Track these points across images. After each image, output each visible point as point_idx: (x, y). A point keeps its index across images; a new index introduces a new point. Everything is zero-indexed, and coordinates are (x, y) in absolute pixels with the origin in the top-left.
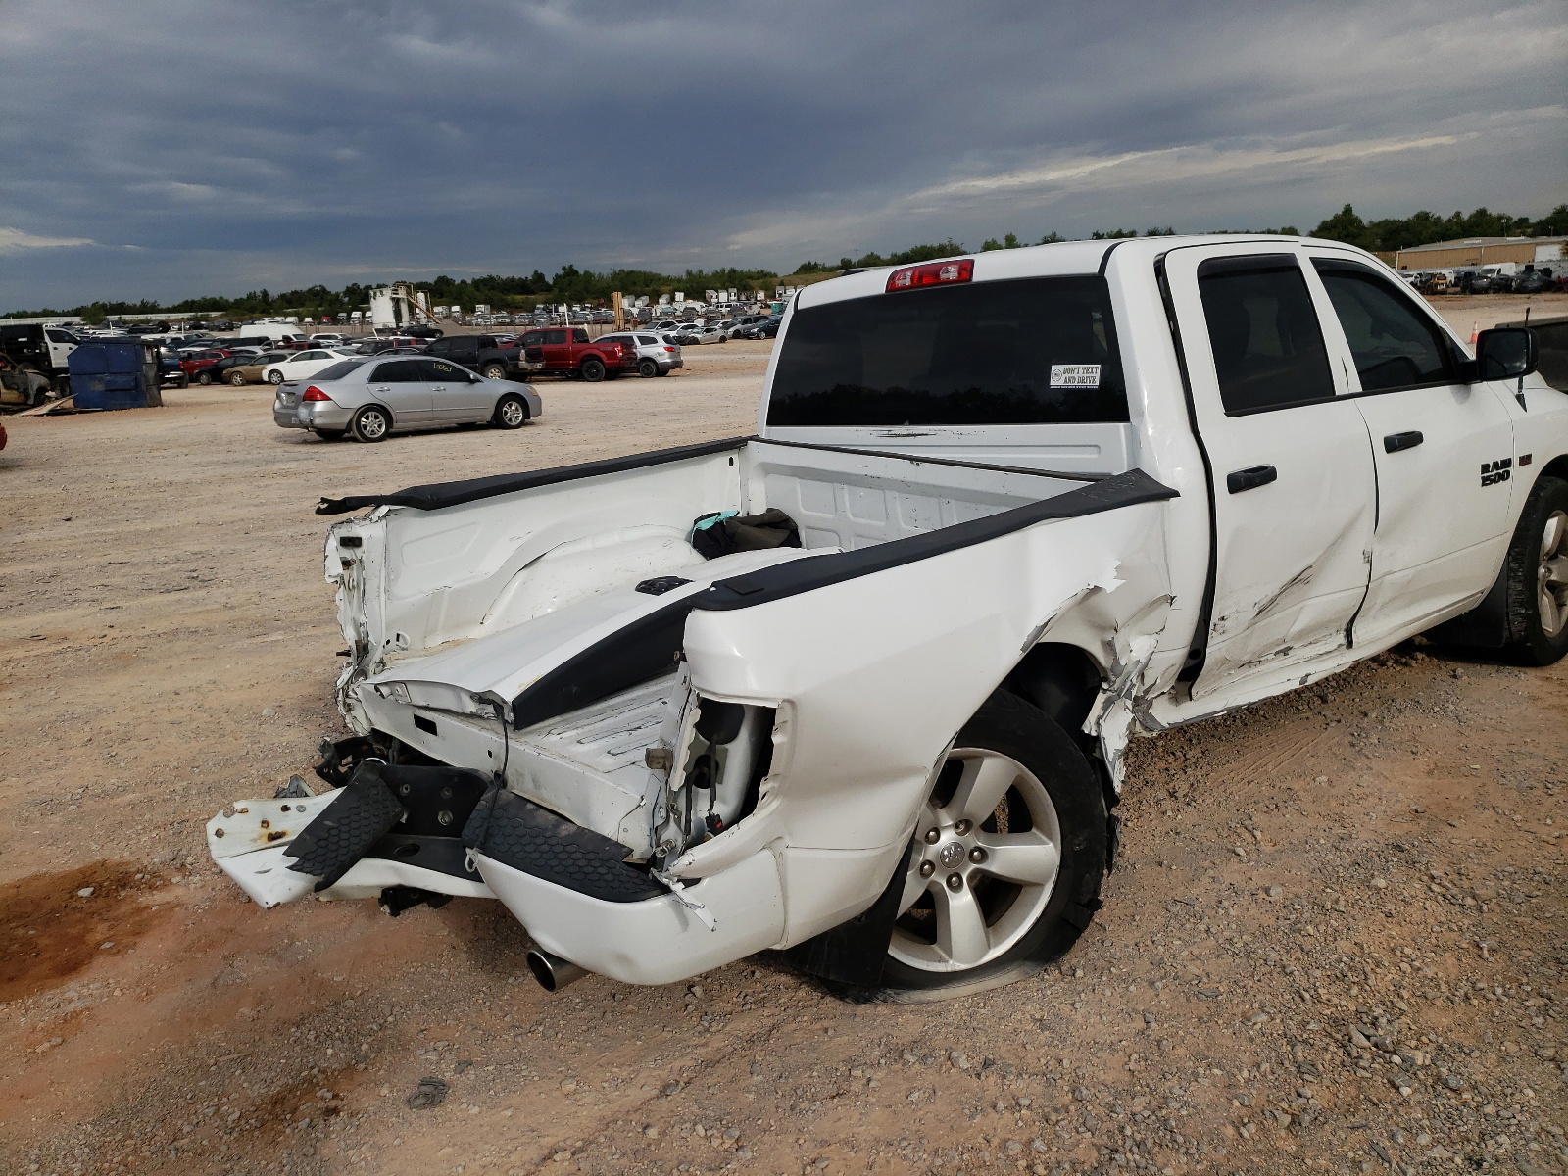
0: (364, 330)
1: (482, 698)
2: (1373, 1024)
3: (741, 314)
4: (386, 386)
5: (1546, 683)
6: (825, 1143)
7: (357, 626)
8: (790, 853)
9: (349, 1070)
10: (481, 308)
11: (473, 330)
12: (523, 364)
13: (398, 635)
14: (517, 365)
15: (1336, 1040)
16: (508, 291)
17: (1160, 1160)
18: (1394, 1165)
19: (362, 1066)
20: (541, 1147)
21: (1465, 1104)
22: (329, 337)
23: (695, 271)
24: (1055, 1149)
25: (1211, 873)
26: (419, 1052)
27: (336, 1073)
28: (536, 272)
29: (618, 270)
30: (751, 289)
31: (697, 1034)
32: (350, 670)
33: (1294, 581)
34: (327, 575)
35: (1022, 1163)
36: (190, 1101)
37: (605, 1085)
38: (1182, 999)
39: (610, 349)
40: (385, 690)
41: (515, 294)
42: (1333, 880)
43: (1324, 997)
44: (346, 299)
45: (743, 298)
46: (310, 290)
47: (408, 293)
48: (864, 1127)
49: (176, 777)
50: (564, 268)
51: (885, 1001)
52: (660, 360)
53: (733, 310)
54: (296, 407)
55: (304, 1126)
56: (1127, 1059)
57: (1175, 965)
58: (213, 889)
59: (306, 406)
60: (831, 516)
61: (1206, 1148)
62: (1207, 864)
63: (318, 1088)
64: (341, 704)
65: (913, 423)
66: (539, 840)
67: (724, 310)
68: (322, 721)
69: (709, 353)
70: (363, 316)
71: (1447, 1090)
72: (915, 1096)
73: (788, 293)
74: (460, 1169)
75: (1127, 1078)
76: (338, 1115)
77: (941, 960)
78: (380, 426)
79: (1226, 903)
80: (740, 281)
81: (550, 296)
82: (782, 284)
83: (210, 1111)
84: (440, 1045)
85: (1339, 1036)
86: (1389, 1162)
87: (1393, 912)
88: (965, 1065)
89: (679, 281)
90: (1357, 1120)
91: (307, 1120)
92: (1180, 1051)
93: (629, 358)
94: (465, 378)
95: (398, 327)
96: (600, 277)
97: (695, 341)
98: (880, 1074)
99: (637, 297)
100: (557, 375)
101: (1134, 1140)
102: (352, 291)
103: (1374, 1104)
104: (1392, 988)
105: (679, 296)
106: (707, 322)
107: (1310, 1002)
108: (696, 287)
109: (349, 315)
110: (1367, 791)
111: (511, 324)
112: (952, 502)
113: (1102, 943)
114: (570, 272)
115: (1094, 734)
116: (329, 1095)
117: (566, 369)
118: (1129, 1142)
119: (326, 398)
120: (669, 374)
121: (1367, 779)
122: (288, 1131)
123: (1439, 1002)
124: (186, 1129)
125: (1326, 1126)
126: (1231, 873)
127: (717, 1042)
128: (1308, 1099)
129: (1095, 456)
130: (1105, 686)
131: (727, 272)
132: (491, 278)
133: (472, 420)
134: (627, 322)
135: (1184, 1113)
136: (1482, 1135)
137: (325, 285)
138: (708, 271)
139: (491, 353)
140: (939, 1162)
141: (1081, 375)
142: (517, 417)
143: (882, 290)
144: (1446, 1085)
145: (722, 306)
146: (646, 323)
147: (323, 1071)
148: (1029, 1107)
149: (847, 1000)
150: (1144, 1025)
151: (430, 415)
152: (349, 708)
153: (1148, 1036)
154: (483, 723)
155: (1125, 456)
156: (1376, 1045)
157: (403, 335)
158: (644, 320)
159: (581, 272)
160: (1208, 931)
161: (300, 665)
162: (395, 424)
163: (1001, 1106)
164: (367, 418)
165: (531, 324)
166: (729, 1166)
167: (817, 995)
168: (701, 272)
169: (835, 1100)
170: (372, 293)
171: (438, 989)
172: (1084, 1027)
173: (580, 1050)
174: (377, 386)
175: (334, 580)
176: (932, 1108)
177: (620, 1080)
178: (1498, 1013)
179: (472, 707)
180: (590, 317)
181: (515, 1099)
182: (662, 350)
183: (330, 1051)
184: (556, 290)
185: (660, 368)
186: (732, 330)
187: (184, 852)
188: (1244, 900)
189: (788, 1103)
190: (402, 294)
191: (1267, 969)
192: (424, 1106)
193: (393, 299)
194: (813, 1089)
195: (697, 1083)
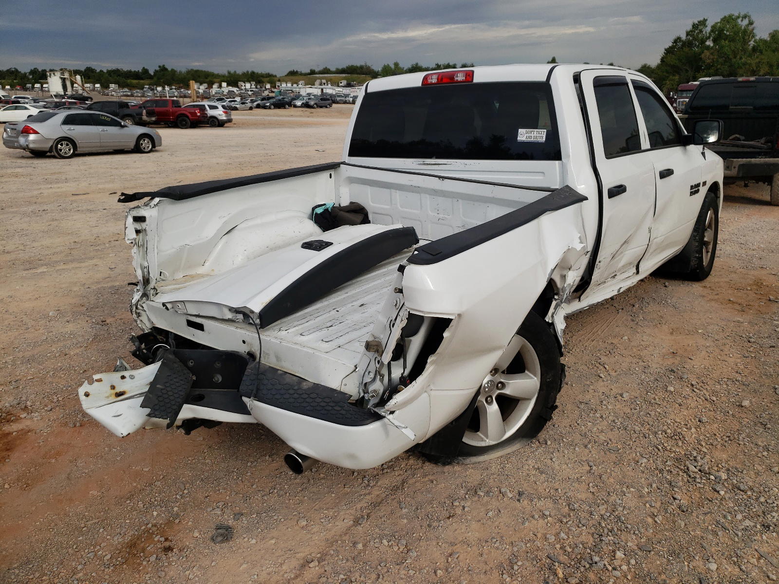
0: (44, 95)
1: (237, 311)
2: (695, 460)
3: (260, 96)
4: (72, 127)
5: (705, 289)
6: (453, 544)
7: (143, 268)
8: (433, 393)
9: (169, 523)
10: (112, 86)
11: (110, 98)
12: (145, 117)
13: (161, 272)
14: (141, 119)
15: (681, 470)
16: (128, 77)
17: (623, 537)
18: (731, 531)
19: (177, 521)
20: (298, 559)
21: (749, 497)
22: (24, 98)
23: (232, 72)
24: (571, 537)
25: (592, 387)
26: (209, 510)
27: (163, 526)
28: (144, 68)
29: (190, 68)
30: (263, 82)
31: (363, 488)
32: (140, 293)
33: (625, 242)
34: (126, 239)
35: (558, 546)
36: (77, 550)
37: (322, 520)
38: (603, 453)
39: (193, 111)
40: (169, 306)
41: (132, 79)
42: (649, 388)
43: (668, 448)
44: (31, 77)
45: (259, 87)
46: (8, 71)
47: (71, 75)
48: (470, 533)
49: (4, 354)
50: (160, 67)
51: (458, 463)
52: (220, 118)
53: (255, 93)
54: (17, 137)
55: (154, 559)
56: (588, 486)
57: (593, 435)
58: (49, 420)
59: (24, 136)
60: (388, 207)
61: (642, 530)
62: (588, 383)
63: (154, 536)
64: (134, 313)
65: (437, 158)
66: (291, 392)
67: (250, 93)
68: (87, 319)
69: (244, 115)
70: (42, 86)
71: (739, 491)
72: (490, 514)
73: (282, 85)
74: (256, 576)
75: (591, 496)
76: (172, 550)
77: (482, 440)
78: (70, 150)
79: (604, 402)
80: (257, 78)
81: (152, 81)
82: (279, 81)
83: (91, 555)
84: (221, 504)
85: (682, 467)
86: (728, 530)
87: (682, 403)
88: (510, 495)
89: (224, 76)
90: (706, 510)
91: (155, 556)
92: (612, 480)
93: (203, 117)
94: (118, 124)
95: (65, 94)
96: (180, 72)
97: (236, 109)
98: (468, 504)
99: (201, 84)
100: (163, 125)
101: (608, 529)
102: (34, 72)
103: (710, 501)
104: (696, 441)
105: (224, 84)
106: (241, 99)
107: (662, 451)
108: (233, 80)
109: (33, 86)
110: (648, 343)
111: (132, 95)
112: (460, 201)
113: (554, 426)
114: (163, 69)
115: (550, 322)
116: (162, 539)
117: (168, 121)
118: (606, 531)
119: (36, 132)
120: (225, 126)
121: (645, 338)
122: (145, 563)
123: (719, 447)
124: (80, 567)
125: (693, 514)
126: (601, 386)
127: (376, 492)
128: (680, 500)
129: (541, 178)
130: (556, 297)
131: (250, 73)
132: (118, 70)
133: (122, 148)
134: (198, 97)
135: (626, 513)
136: (764, 513)
137: (17, 68)
138: (240, 72)
139: (126, 111)
140: (515, 549)
141: (535, 135)
142: (148, 147)
143: (419, 84)
144: (739, 489)
145: (248, 91)
146: (208, 98)
147: (155, 525)
148: (550, 516)
149: (439, 464)
150: (588, 468)
151: (99, 144)
152: (139, 315)
153: (594, 473)
154: (236, 325)
155: (558, 178)
156: (700, 470)
157: (69, 98)
158: (206, 96)
159: (169, 69)
160: (602, 417)
161: (63, 286)
162: (78, 149)
163: (536, 516)
164: (62, 145)
165: (143, 96)
166: (407, 562)
167: (420, 462)
168: (235, 72)
169: (450, 520)
170: (48, 74)
171: (207, 471)
172: (561, 471)
173: (301, 502)
174: (66, 127)
175: (130, 242)
176: (501, 520)
177: (330, 518)
178: (747, 451)
179: (229, 315)
180: (176, 94)
181: (275, 533)
182: (221, 113)
183: (155, 513)
184: (155, 79)
185: (220, 123)
186: (256, 103)
187: (24, 398)
188: (612, 400)
189: (425, 524)
190: (66, 75)
191: (636, 435)
192: (222, 542)
193: (61, 78)
194: (436, 515)
195: (373, 516)
